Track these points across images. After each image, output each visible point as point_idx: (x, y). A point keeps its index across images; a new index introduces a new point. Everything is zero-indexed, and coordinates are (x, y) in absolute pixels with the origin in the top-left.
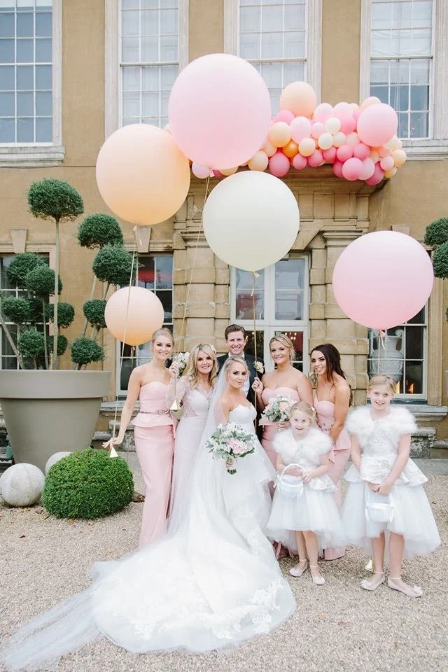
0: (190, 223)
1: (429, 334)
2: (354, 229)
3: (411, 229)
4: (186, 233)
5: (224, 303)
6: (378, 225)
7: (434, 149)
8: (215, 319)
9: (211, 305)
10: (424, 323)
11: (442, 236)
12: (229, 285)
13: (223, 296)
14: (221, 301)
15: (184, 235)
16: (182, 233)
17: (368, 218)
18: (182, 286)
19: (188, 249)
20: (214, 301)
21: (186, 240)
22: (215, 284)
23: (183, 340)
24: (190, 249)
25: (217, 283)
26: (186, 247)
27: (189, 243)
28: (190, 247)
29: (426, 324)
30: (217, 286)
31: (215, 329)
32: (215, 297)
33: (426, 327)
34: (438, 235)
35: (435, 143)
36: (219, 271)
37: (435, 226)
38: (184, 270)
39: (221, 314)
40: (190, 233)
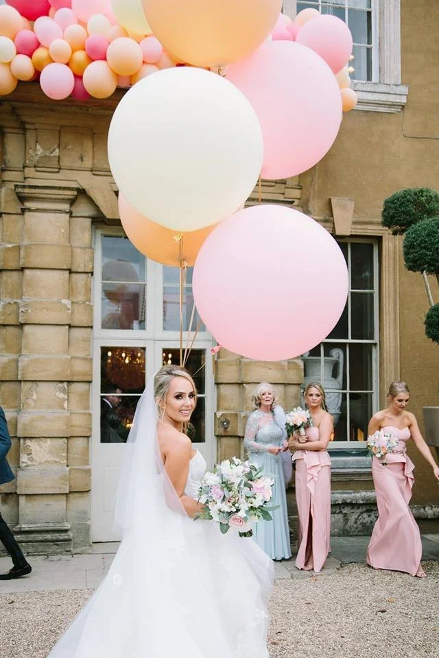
0: (30, 172)
1: (381, 355)
2: (281, 198)
3: (355, 204)
4: (24, 187)
5: (84, 303)
6: (311, 196)
7: (383, 98)
8: (70, 326)
9: (65, 306)
10: (372, 338)
11: (407, 213)
12: (92, 274)
13: (83, 291)
14: (80, 298)
15: (20, 190)
16: (16, 186)
17: (299, 185)
18: (15, 274)
19: (27, 214)
20: (69, 298)
21: (22, 199)
22: (70, 271)
23: (17, 361)
24: (30, 213)
25: (73, 270)
26: (23, 211)
27: (28, 205)
28: (29, 210)
29: (376, 340)
30: (74, 276)
31: (69, 345)
32: (70, 292)
33: (375, 344)
34: (403, 212)
35: (382, 88)
36: (78, 251)
37: (398, 199)
38: (19, 248)
39: (80, 319)
40: (31, 187)
